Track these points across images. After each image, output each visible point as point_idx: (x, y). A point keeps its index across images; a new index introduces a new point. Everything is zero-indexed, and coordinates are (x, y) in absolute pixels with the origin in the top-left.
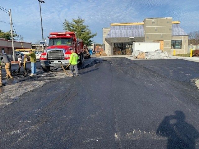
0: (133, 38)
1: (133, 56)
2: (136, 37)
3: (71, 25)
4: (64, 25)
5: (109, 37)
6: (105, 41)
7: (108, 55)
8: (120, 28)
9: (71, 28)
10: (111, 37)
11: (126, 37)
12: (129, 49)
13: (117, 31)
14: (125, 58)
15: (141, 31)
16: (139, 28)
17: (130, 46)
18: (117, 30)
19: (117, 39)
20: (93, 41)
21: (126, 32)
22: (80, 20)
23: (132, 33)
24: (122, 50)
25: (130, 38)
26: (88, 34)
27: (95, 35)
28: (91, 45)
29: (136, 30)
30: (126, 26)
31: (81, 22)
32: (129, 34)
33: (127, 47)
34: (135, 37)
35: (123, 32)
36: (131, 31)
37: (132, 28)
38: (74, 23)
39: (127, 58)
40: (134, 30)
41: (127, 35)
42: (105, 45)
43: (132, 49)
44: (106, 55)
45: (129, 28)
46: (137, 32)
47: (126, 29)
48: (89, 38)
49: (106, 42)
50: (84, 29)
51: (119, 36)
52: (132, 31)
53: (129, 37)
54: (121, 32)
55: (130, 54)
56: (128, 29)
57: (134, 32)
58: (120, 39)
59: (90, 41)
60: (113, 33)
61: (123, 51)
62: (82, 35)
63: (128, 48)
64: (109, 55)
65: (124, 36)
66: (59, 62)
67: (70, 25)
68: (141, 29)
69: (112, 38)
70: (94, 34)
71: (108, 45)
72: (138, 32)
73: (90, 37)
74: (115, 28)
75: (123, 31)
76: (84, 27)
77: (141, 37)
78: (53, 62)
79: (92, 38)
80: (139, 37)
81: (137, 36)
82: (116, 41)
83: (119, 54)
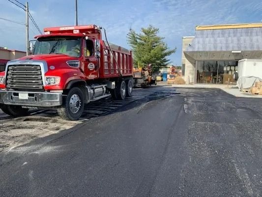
0: (240, 52)
1: (237, 88)
2: (245, 51)
3: (139, 37)
4: (127, 36)
5: (190, 50)
6: (185, 58)
7: (187, 82)
8: (213, 34)
9: (138, 40)
10: (196, 50)
11: (224, 50)
12: (230, 73)
13: (207, 39)
14: (219, 90)
15: (257, 40)
16: (254, 34)
17: (233, 68)
18: (207, 37)
19: (206, 53)
20: (169, 60)
21: (225, 42)
22: (152, 30)
23: (238, 44)
24: (215, 74)
25: (232, 52)
26: (163, 50)
27: (173, 52)
28: (165, 66)
29: (248, 38)
30: (227, 31)
31: (153, 32)
32: (231, 45)
33: (225, 69)
34: (243, 49)
35: (218, 42)
36: (235, 39)
37: (238, 35)
38: (143, 34)
39: (225, 90)
40: (242, 38)
41: (227, 47)
42: (184, 65)
43: (237, 74)
44: (184, 83)
45: (232, 35)
46: (248, 42)
47: (226, 35)
48: (163, 56)
49: (187, 60)
50: (156, 42)
51: (210, 48)
52: (239, 40)
53: (230, 50)
54: (215, 41)
55: (232, 84)
56: (229, 36)
57: (242, 42)
58: (213, 53)
59: (165, 61)
60: (198, 42)
61: (218, 76)
62: (152, 51)
63: (228, 72)
64: (190, 84)
65: (221, 48)
66: (30, 95)
67: (136, 36)
68: (257, 35)
69: (197, 52)
70: (172, 49)
71: (190, 65)
72: (251, 40)
73: (166, 55)
74: (203, 34)
75: (218, 39)
76: (157, 40)
77: (257, 51)
78: (17, 95)
79: (169, 55)
80: (253, 52)
81: (249, 49)
82: (203, 58)
83: (209, 82)
